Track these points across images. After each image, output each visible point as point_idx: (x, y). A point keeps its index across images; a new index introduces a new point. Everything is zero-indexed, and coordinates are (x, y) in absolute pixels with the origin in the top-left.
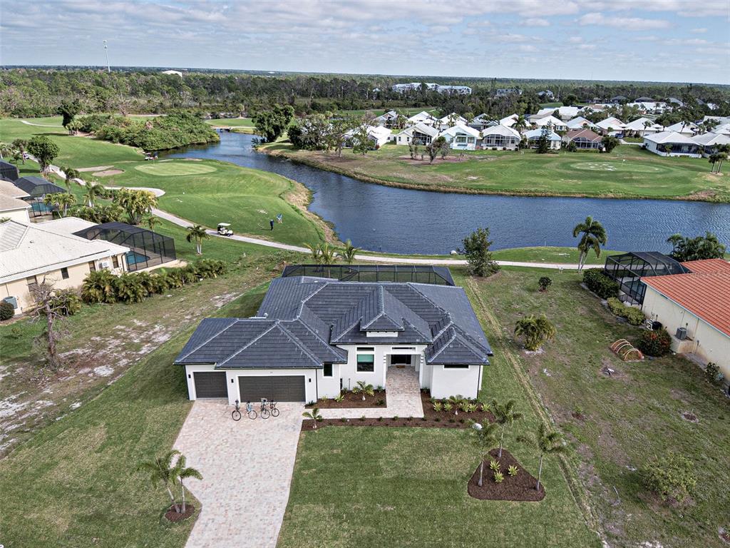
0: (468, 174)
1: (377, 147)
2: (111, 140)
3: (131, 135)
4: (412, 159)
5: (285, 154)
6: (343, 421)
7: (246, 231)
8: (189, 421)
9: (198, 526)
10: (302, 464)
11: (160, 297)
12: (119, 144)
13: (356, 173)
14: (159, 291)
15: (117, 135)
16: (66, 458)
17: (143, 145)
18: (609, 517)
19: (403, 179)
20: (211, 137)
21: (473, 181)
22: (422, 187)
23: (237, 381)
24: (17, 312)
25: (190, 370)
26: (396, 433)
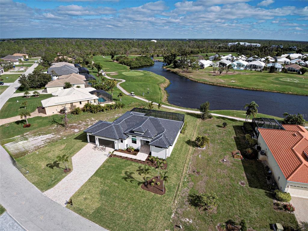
0: (232, 80)
1: (204, 68)
2: (122, 64)
3: (127, 62)
4: (214, 73)
5: (171, 70)
6: (121, 156)
7: (139, 95)
8: (84, 148)
9: (69, 175)
10: (103, 166)
11: (103, 112)
12: (124, 65)
13: (189, 77)
14: (103, 111)
15: (124, 62)
16: (53, 151)
17: (130, 65)
18: (181, 207)
19: (205, 80)
20: (152, 63)
21: (233, 82)
22: (211, 83)
23: (98, 139)
24: (66, 112)
25: (88, 134)
26: (133, 164)
